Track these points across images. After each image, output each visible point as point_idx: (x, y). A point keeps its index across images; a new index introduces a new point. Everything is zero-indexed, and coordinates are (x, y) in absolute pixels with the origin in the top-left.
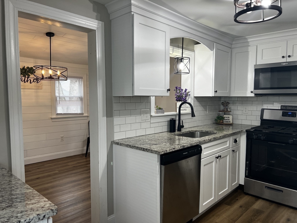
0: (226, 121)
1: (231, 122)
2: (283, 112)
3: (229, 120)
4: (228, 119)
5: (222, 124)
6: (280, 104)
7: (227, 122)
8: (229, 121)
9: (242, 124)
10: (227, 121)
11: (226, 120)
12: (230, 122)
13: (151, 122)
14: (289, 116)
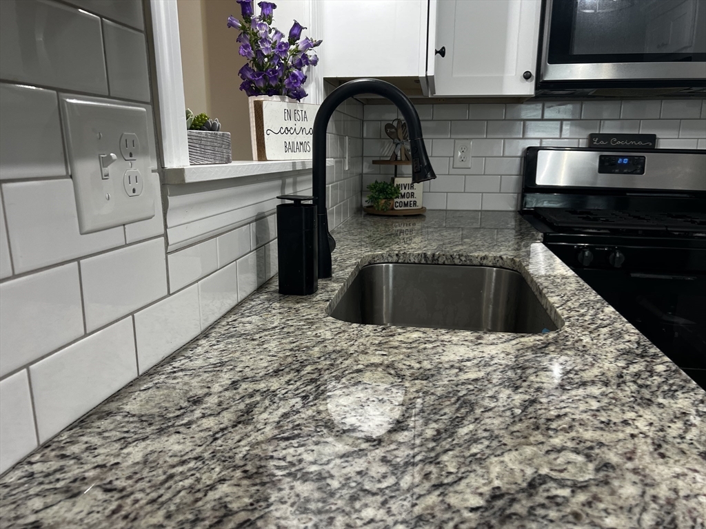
0: (403, 200)
1: (419, 205)
2: (601, 157)
3: (413, 195)
4: (410, 191)
5: (391, 213)
6: (586, 128)
7: (406, 205)
8: (413, 199)
9: (446, 210)
10: (406, 200)
11: (403, 196)
12: (415, 203)
13: (175, 237)
14: (622, 170)
